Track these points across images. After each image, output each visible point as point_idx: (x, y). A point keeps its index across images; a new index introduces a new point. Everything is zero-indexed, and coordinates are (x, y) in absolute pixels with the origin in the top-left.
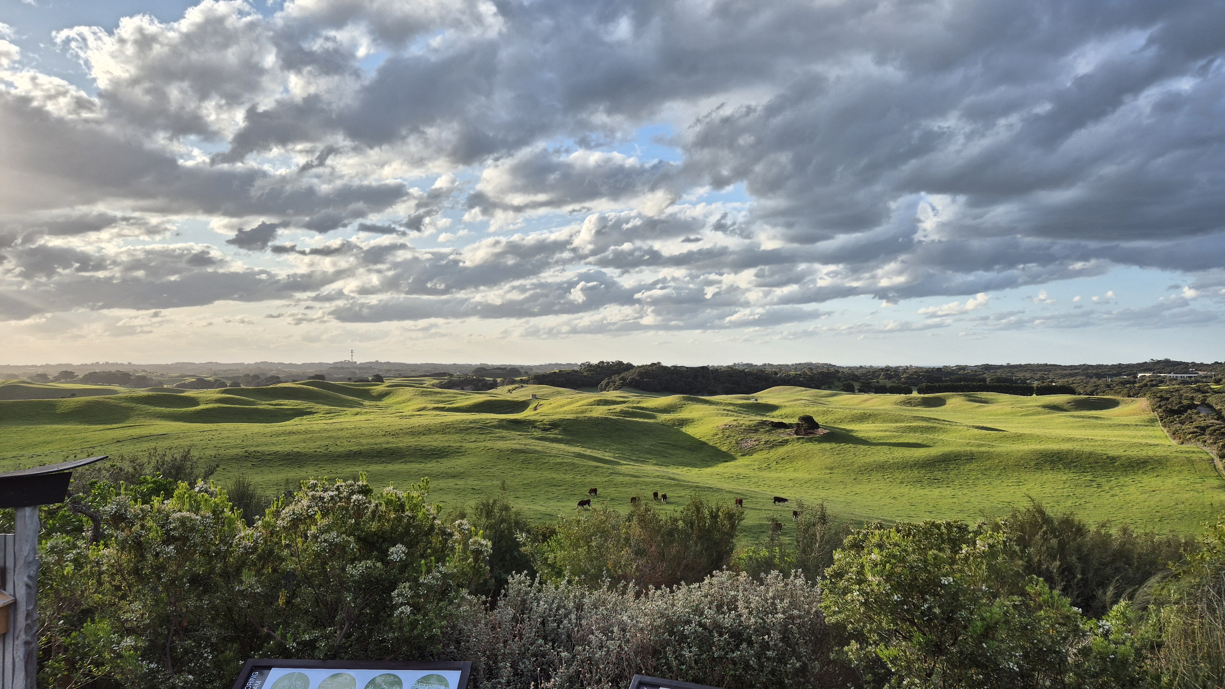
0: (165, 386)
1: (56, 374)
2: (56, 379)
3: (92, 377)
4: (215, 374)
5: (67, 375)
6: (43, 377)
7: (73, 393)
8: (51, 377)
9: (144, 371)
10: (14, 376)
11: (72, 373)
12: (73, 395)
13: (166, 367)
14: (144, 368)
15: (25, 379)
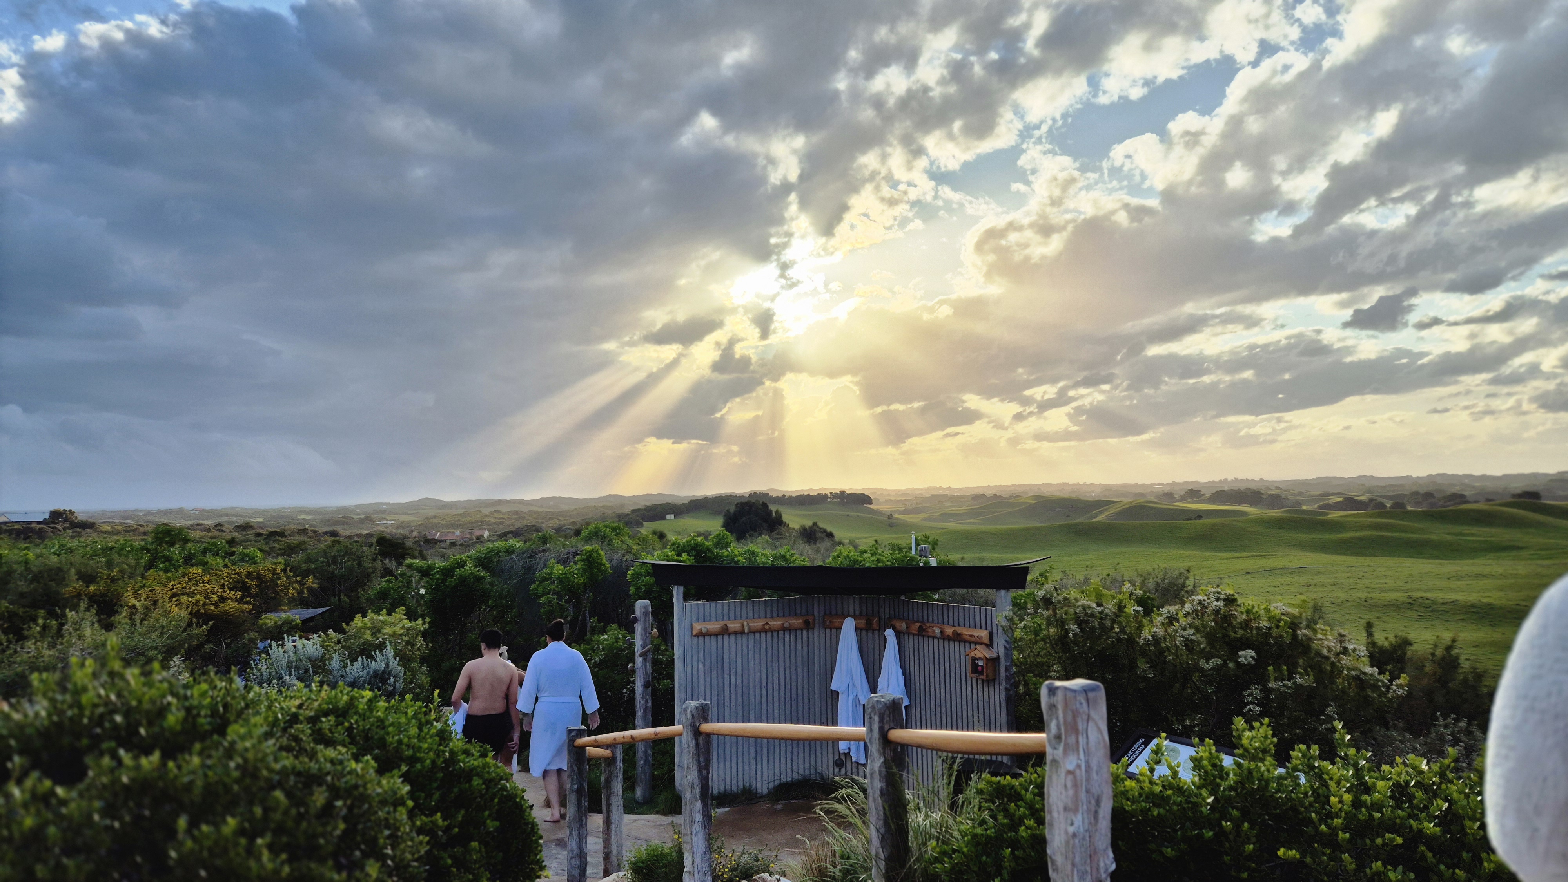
0: (1304, 507)
1: (1183, 493)
2: (1183, 499)
3: (1220, 495)
4: (1369, 491)
5: (1194, 493)
6: (1169, 495)
7: (1199, 515)
8: (1177, 496)
9: (1277, 488)
10: (1142, 495)
11: (1198, 491)
12: (1200, 517)
13: (1305, 483)
14: (1277, 485)
15: (1152, 498)
